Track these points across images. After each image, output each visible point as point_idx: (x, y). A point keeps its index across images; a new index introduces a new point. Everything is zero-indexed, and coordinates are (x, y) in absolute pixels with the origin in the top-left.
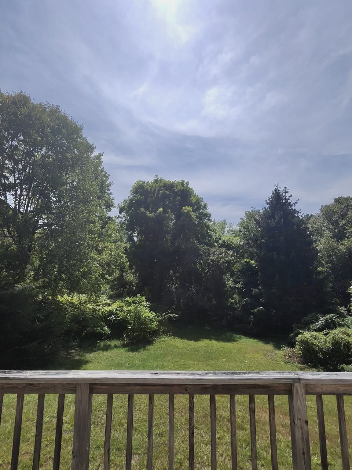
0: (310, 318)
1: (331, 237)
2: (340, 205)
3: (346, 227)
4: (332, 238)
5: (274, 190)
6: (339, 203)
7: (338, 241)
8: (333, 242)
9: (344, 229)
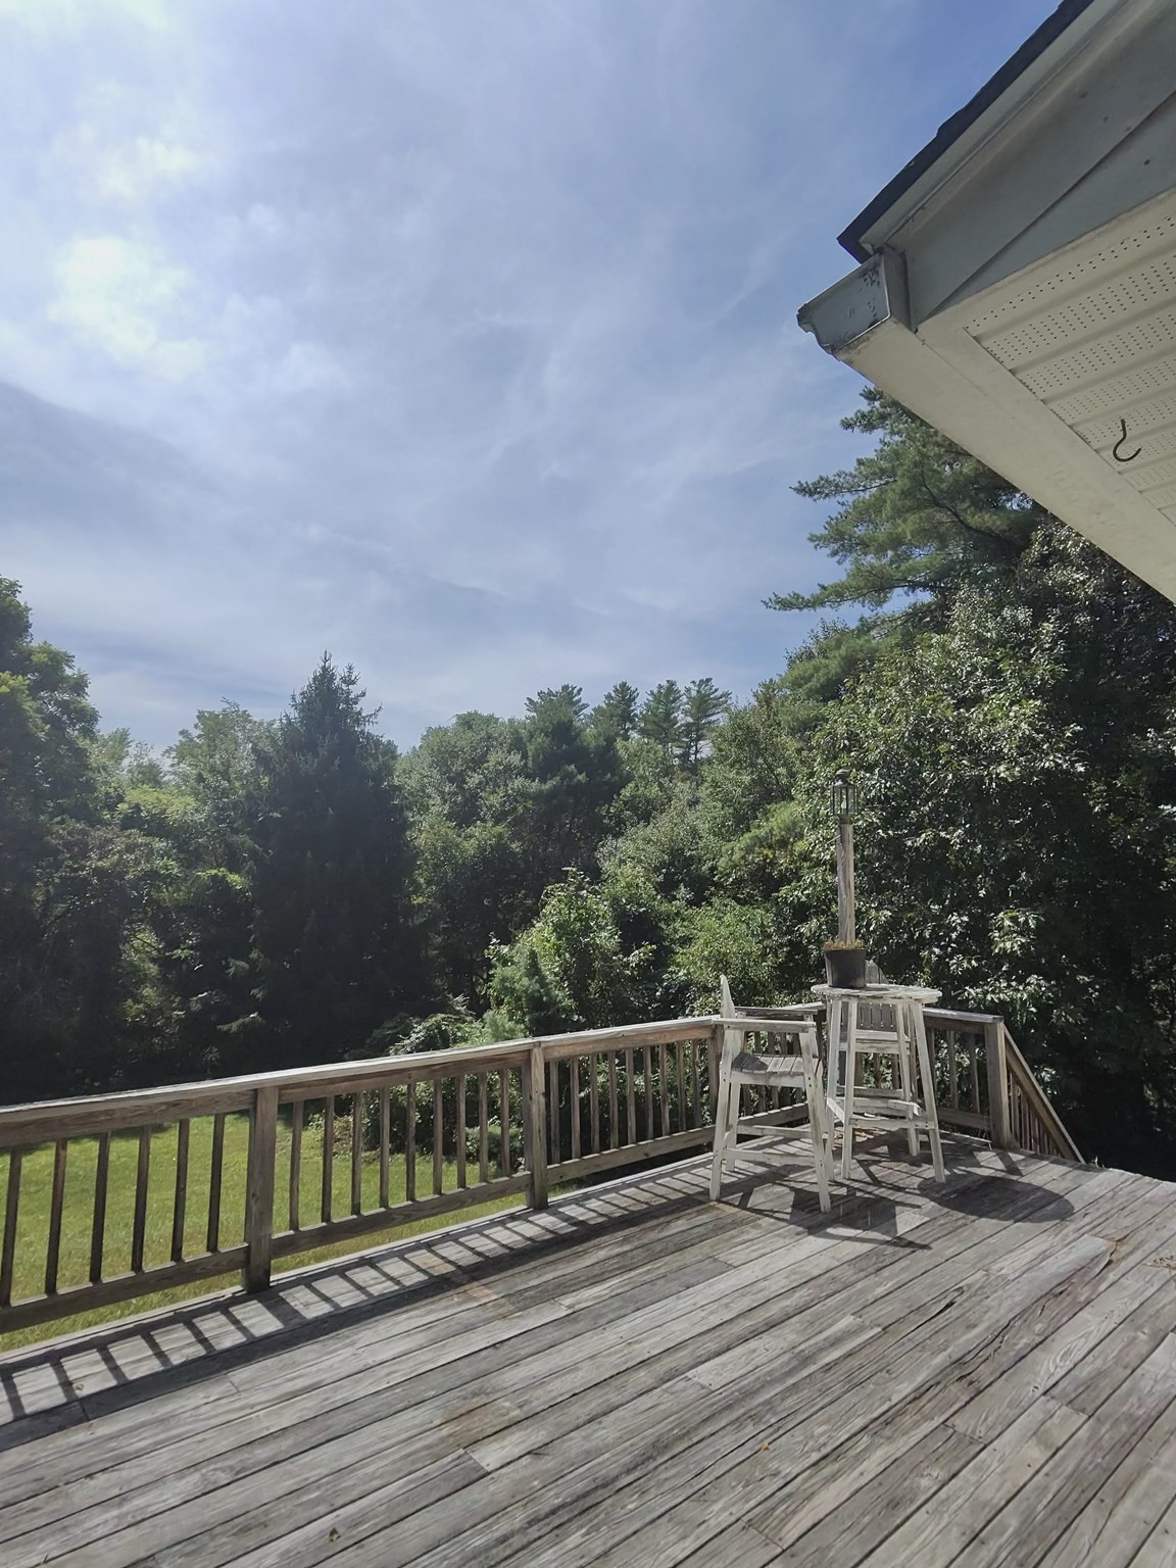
0: (389, 1029)
1: (445, 815)
2: (471, 734)
3: (482, 791)
4: (449, 817)
5: (319, 671)
6: (470, 727)
7: (461, 827)
8: (448, 830)
9: (475, 797)
